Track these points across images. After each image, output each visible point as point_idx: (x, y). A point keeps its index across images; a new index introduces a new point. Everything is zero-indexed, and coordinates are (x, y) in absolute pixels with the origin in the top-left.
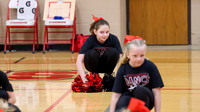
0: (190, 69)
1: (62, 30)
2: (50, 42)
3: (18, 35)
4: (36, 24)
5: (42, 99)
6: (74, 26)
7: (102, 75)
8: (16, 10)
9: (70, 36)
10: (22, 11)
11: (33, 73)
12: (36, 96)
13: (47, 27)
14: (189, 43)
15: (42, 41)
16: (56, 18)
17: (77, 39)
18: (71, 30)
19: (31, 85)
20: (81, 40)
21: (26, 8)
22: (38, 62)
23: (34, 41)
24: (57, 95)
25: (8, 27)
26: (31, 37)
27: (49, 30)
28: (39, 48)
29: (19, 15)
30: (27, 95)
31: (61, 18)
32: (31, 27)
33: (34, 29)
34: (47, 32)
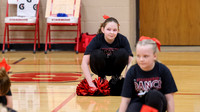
1: (66, 28)
2: (52, 42)
3: (17, 33)
4: (38, 21)
5: (43, 103)
6: (79, 24)
7: (109, 78)
8: (16, 6)
9: (75, 35)
10: (22, 7)
11: (34, 75)
12: (36, 99)
13: (49, 25)
15: (44, 41)
16: (59, 15)
17: (81, 38)
18: (76, 28)
19: (31, 87)
20: (87, 40)
21: (27, 4)
22: (39, 63)
23: (35, 40)
24: (59, 99)
25: (7, 25)
26: (32, 35)
27: (52, 28)
28: (41, 48)
29: (19, 12)
30: (27, 99)
31: (64, 15)
32: (31, 25)
33: (35, 27)
34: (49, 30)
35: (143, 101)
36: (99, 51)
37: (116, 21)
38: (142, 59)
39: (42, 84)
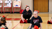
0: (48, 18)
1: (18, 8)
2: (15, 11)
3: (7, 9)
4: (11, 7)
5: (13, 25)
6: (21, 8)
7: (27, 19)
9: (20, 10)
10: (8, 4)
11: (11, 19)
12: (11, 24)
13: (14, 8)
14: (48, 12)
15: (13, 11)
16: (16, 5)
17: (21, 10)
18: (20, 8)
19: (10, 21)
21: (9, 3)
22: (12, 16)
24: (16, 24)
25: (5, 8)
26: (10, 10)
27: (15, 8)
28: (12, 13)
29: (7, 5)
30: (9, 24)
31: (17, 5)
33: (11, 8)
34: (14, 9)
35: (35, 24)
36: (25, 13)
37: (29, 7)
38: (35, 15)
39: (12, 21)
